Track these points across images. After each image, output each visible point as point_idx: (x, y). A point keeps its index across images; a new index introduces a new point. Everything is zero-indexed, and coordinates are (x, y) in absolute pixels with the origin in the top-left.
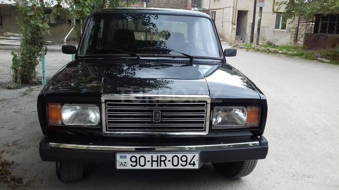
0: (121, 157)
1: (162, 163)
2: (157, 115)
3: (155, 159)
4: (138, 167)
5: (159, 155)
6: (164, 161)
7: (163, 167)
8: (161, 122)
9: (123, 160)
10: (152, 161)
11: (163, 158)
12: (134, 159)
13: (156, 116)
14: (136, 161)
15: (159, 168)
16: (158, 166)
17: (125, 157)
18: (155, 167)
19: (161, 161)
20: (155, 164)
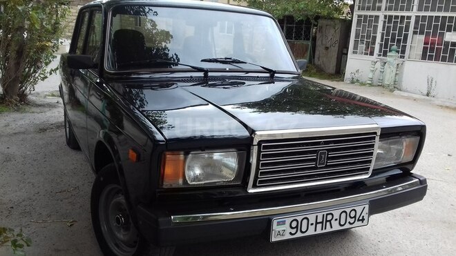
0: (279, 224)
1: (328, 223)
2: (323, 156)
3: (320, 220)
4: (299, 235)
5: (325, 213)
6: (330, 221)
7: (329, 229)
8: (327, 166)
9: (281, 228)
10: (317, 223)
11: (329, 217)
12: (294, 224)
13: (321, 157)
14: (297, 227)
15: (324, 231)
16: (322, 229)
17: (284, 223)
18: (319, 231)
19: (327, 221)
20: (319, 226)
